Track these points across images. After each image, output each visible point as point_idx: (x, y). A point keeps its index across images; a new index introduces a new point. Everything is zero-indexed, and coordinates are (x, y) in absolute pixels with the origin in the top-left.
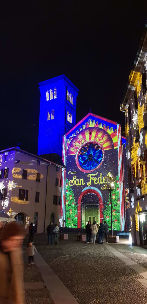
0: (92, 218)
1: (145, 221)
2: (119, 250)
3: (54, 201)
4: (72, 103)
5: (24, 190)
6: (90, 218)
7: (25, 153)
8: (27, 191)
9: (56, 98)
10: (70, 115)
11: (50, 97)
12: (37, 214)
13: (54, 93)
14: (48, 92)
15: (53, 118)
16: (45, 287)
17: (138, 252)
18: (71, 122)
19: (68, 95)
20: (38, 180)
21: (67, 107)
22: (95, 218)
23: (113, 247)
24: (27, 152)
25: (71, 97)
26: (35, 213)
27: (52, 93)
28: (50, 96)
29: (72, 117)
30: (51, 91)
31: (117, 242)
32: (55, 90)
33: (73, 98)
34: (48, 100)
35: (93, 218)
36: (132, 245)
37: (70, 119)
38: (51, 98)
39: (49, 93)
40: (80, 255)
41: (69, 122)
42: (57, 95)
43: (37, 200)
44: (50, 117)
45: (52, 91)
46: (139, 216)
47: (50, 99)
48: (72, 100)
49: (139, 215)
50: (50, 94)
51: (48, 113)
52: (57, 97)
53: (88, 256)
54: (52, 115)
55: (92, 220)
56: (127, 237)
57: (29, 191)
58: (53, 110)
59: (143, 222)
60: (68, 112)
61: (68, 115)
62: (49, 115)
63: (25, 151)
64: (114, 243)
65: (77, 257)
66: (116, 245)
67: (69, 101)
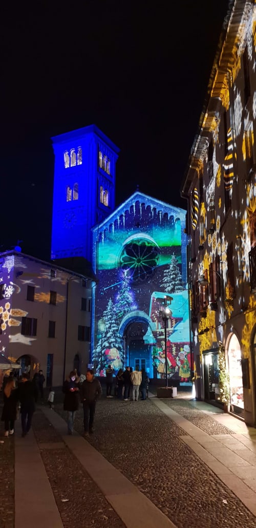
0: (140, 362)
1: (211, 364)
2: (173, 406)
3: (79, 336)
4: (108, 172)
5: (30, 319)
6: (137, 361)
7: (31, 260)
8: (36, 320)
9: (81, 163)
10: (104, 193)
11: (71, 163)
12: (51, 357)
13: (78, 155)
14: (67, 153)
15: (76, 197)
16: (67, 446)
17: (198, 409)
18: (106, 203)
19: (101, 158)
20: (53, 302)
21: (101, 178)
22: (145, 360)
23: (166, 403)
24: (33, 258)
25: (107, 162)
26: (49, 355)
27: (74, 154)
28: (71, 160)
29: (107, 195)
30: (72, 152)
31: (174, 396)
32: (79, 149)
33: (109, 163)
34: (69, 166)
35: (142, 360)
36: (195, 400)
37: (105, 199)
38: (73, 163)
39: (69, 154)
40: (116, 414)
41: (103, 204)
42: (83, 158)
43: (52, 334)
44: (72, 195)
45: (75, 152)
46: (204, 358)
47: (71, 166)
48: (109, 167)
49: (204, 355)
50: (71, 156)
51: (68, 188)
52: (83, 161)
53: (126, 414)
54: (74, 191)
55: (140, 364)
56: (188, 389)
57: (38, 320)
58: (76, 184)
59: (210, 366)
60: (101, 187)
61: (103, 192)
62: (70, 192)
63: (30, 257)
64: (169, 399)
65: (110, 416)
66: (172, 400)
67: (103, 169)
